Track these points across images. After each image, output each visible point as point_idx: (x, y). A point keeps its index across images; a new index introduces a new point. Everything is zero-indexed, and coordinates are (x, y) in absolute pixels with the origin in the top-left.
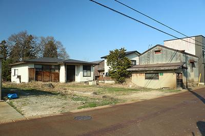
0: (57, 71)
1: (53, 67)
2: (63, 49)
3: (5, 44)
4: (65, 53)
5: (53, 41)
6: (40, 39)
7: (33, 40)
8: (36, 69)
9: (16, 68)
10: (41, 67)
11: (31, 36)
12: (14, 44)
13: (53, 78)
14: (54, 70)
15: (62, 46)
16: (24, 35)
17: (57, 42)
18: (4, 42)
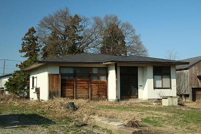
0: (103, 79)
1: (95, 71)
2: (136, 38)
3: (35, 35)
4: (139, 44)
5: (116, 23)
6: (93, 22)
7: (80, 24)
8: (62, 75)
9: (35, 76)
10: (71, 71)
11: (76, 16)
12: (49, 32)
13: (95, 92)
14: (98, 76)
15: (133, 31)
16: (64, 15)
17: (124, 25)
18: (32, 30)
